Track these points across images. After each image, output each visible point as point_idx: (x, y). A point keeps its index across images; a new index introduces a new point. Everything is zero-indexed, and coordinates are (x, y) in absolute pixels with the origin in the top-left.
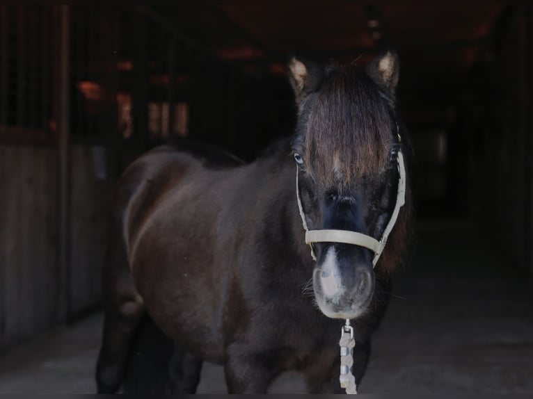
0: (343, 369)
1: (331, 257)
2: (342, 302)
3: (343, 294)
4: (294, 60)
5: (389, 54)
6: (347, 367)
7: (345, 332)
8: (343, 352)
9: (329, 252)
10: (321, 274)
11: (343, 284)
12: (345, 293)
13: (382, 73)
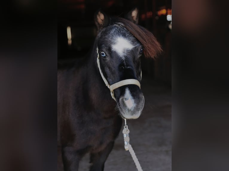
0: (126, 143)
1: (128, 92)
2: (135, 110)
3: (135, 107)
4: (99, 13)
5: (136, 9)
6: (127, 142)
7: (125, 127)
8: (125, 136)
9: (126, 90)
10: (124, 100)
11: (135, 102)
12: (136, 106)
13: (133, 17)
